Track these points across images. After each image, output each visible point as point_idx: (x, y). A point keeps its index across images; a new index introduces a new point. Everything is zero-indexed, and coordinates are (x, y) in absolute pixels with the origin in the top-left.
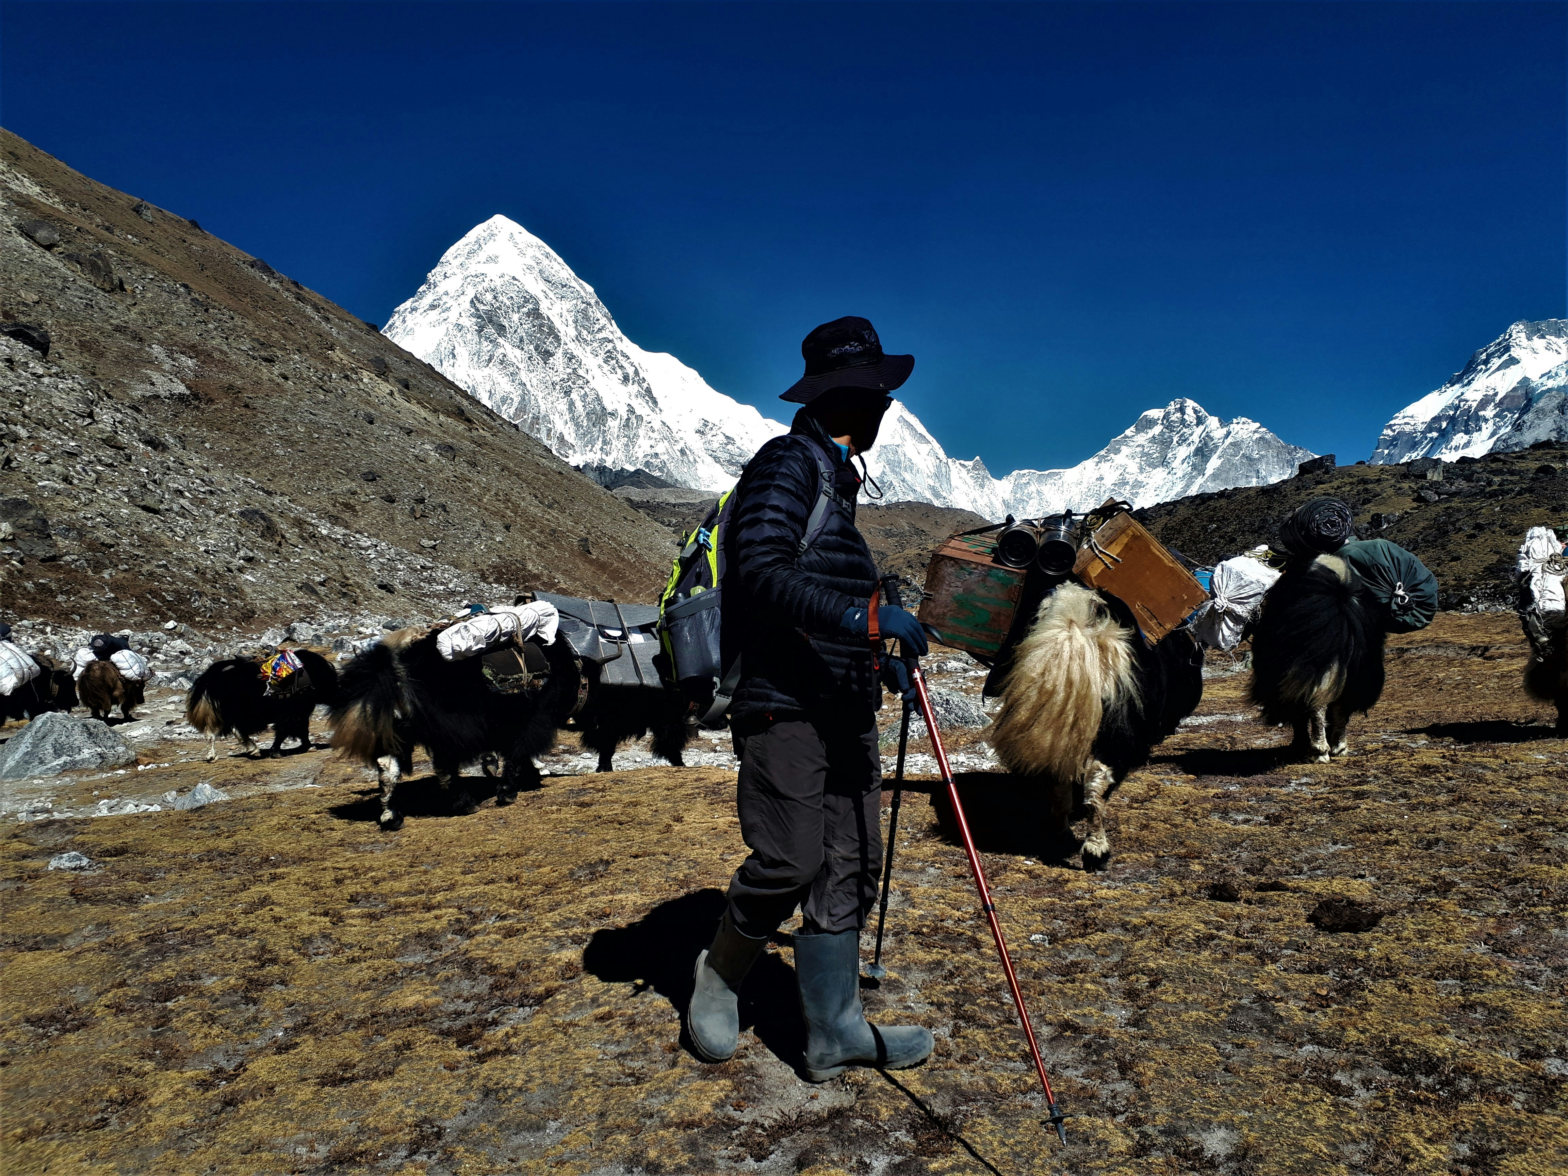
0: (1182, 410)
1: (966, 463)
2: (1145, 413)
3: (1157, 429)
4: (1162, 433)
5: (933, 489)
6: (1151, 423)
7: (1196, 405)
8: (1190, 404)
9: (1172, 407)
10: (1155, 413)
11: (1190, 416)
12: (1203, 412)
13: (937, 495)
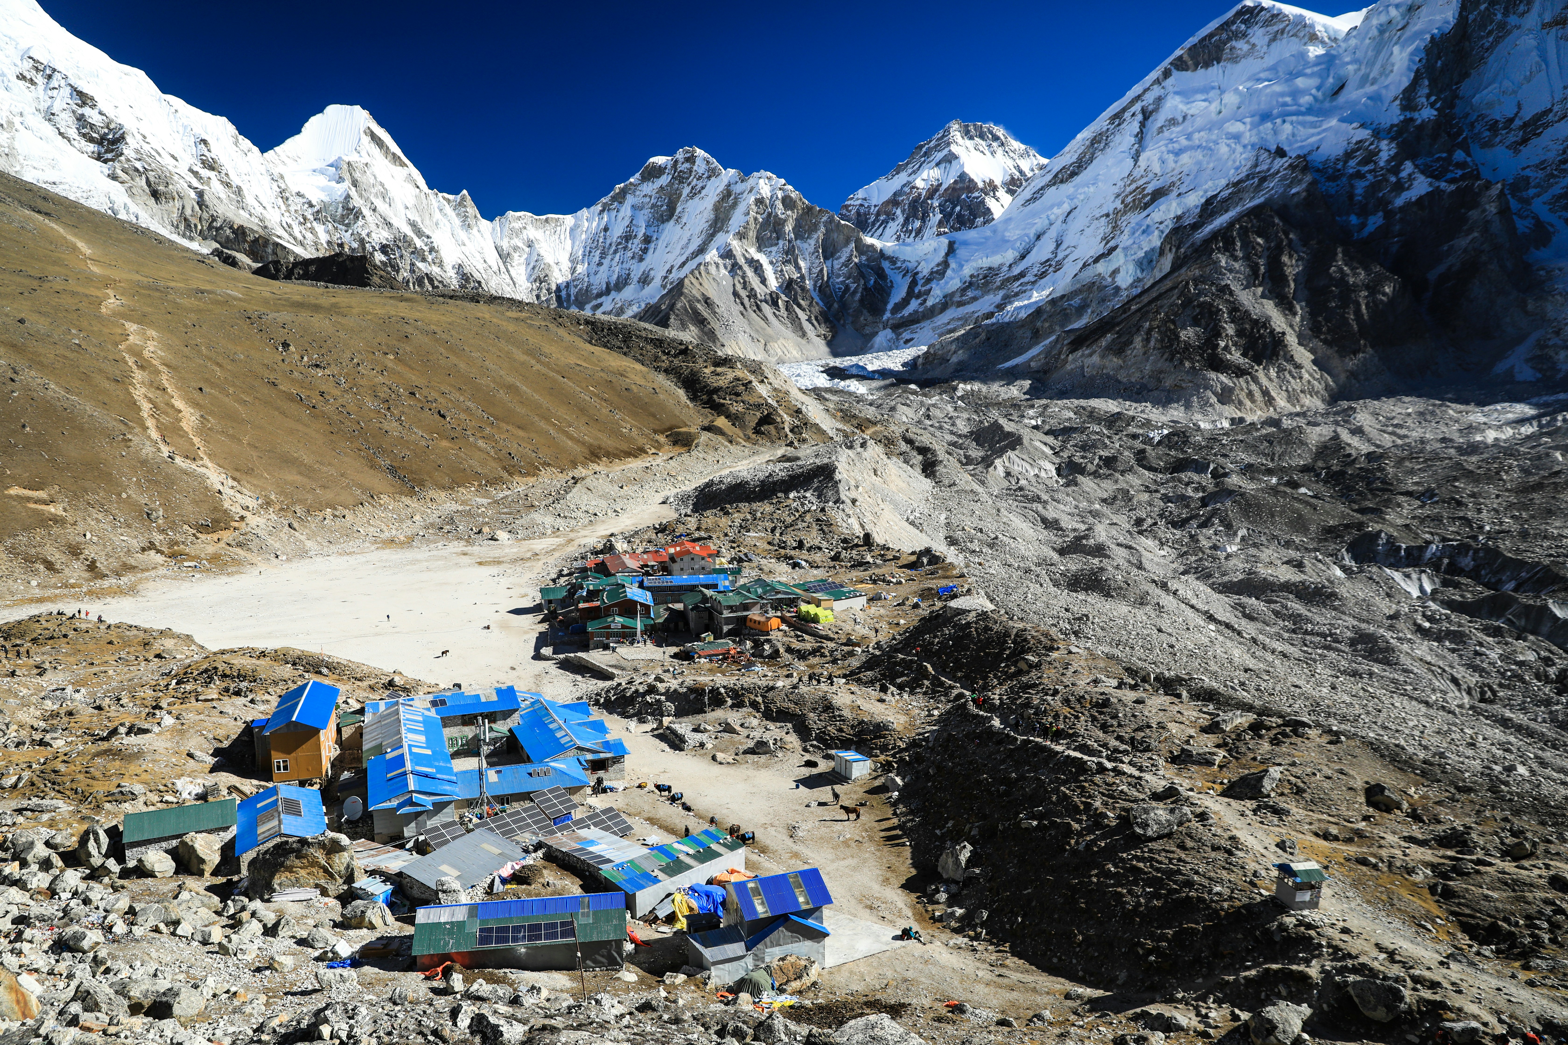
0: (691, 159)
1: (451, 197)
2: (652, 160)
3: (664, 180)
4: (670, 184)
5: (413, 225)
6: (656, 172)
7: (706, 155)
8: (700, 152)
9: (680, 155)
10: (660, 160)
11: (700, 167)
12: (715, 163)
13: (419, 233)
